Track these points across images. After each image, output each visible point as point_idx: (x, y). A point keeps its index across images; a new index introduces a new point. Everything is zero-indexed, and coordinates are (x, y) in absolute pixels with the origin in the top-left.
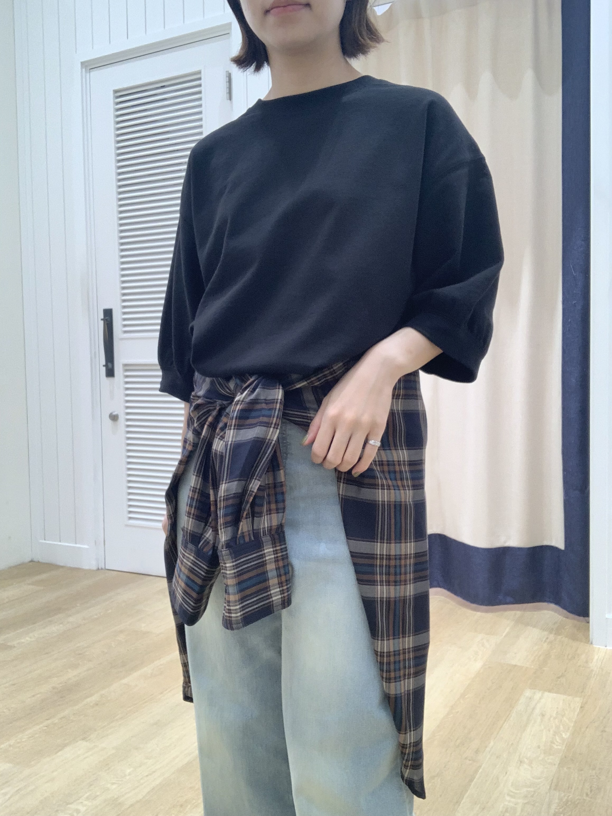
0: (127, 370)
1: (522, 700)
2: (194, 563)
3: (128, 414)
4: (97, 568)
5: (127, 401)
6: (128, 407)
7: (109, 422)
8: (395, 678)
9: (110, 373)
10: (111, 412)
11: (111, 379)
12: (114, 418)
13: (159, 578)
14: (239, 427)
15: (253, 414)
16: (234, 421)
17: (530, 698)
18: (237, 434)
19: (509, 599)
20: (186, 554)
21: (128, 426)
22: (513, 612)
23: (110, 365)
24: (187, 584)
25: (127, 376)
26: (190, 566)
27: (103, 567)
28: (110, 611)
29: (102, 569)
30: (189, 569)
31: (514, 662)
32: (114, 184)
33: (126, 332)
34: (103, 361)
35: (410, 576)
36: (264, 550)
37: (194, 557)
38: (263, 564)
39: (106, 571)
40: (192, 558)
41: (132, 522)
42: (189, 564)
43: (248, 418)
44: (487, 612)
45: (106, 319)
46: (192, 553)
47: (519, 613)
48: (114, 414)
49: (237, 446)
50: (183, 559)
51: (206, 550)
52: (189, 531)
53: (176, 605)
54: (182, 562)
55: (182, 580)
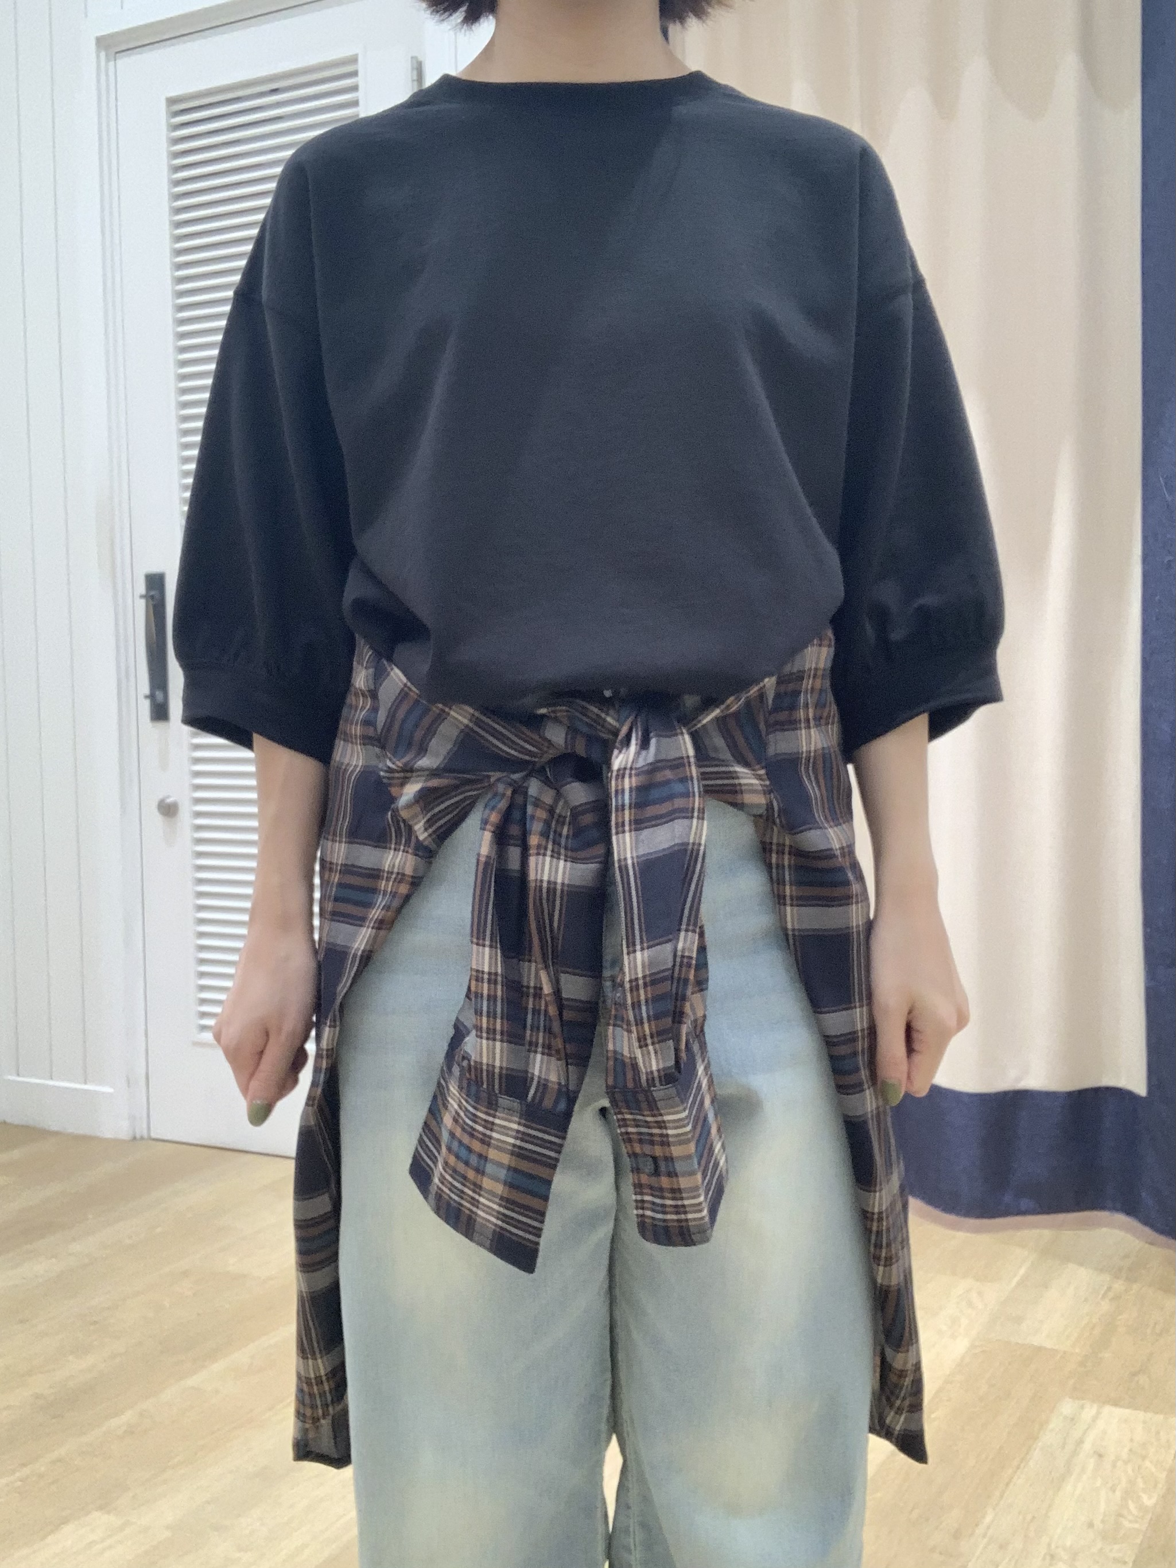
1: (1055, 1423)
2: (523, 1137)
3: (198, 801)
4: (132, 1136)
5: (198, 774)
6: (198, 787)
7: (155, 819)
9: (160, 713)
10: (161, 797)
12: (168, 810)
13: (266, 1158)
14: (638, 824)
15: (654, 793)
16: (627, 813)
17: (1072, 1419)
18: (641, 839)
19: (1025, 1203)
20: (479, 1114)
21: (199, 828)
22: (1035, 1232)
23: (159, 695)
24: (510, 1185)
26: (514, 1146)
27: (145, 1135)
28: (159, 1230)
29: (142, 1138)
30: (512, 1153)
31: (1037, 1341)
32: (168, 302)
34: (145, 688)
37: (519, 1124)
39: (150, 1142)
40: (515, 1126)
42: (512, 1141)
43: (651, 804)
44: (977, 1231)
45: (152, 597)
46: (511, 1115)
47: (1047, 1233)
48: (169, 801)
49: (648, 867)
50: (488, 1132)
51: (548, 1103)
52: (497, 1071)
53: (476, 1236)
54: (486, 1141)
55: (496, 1179)
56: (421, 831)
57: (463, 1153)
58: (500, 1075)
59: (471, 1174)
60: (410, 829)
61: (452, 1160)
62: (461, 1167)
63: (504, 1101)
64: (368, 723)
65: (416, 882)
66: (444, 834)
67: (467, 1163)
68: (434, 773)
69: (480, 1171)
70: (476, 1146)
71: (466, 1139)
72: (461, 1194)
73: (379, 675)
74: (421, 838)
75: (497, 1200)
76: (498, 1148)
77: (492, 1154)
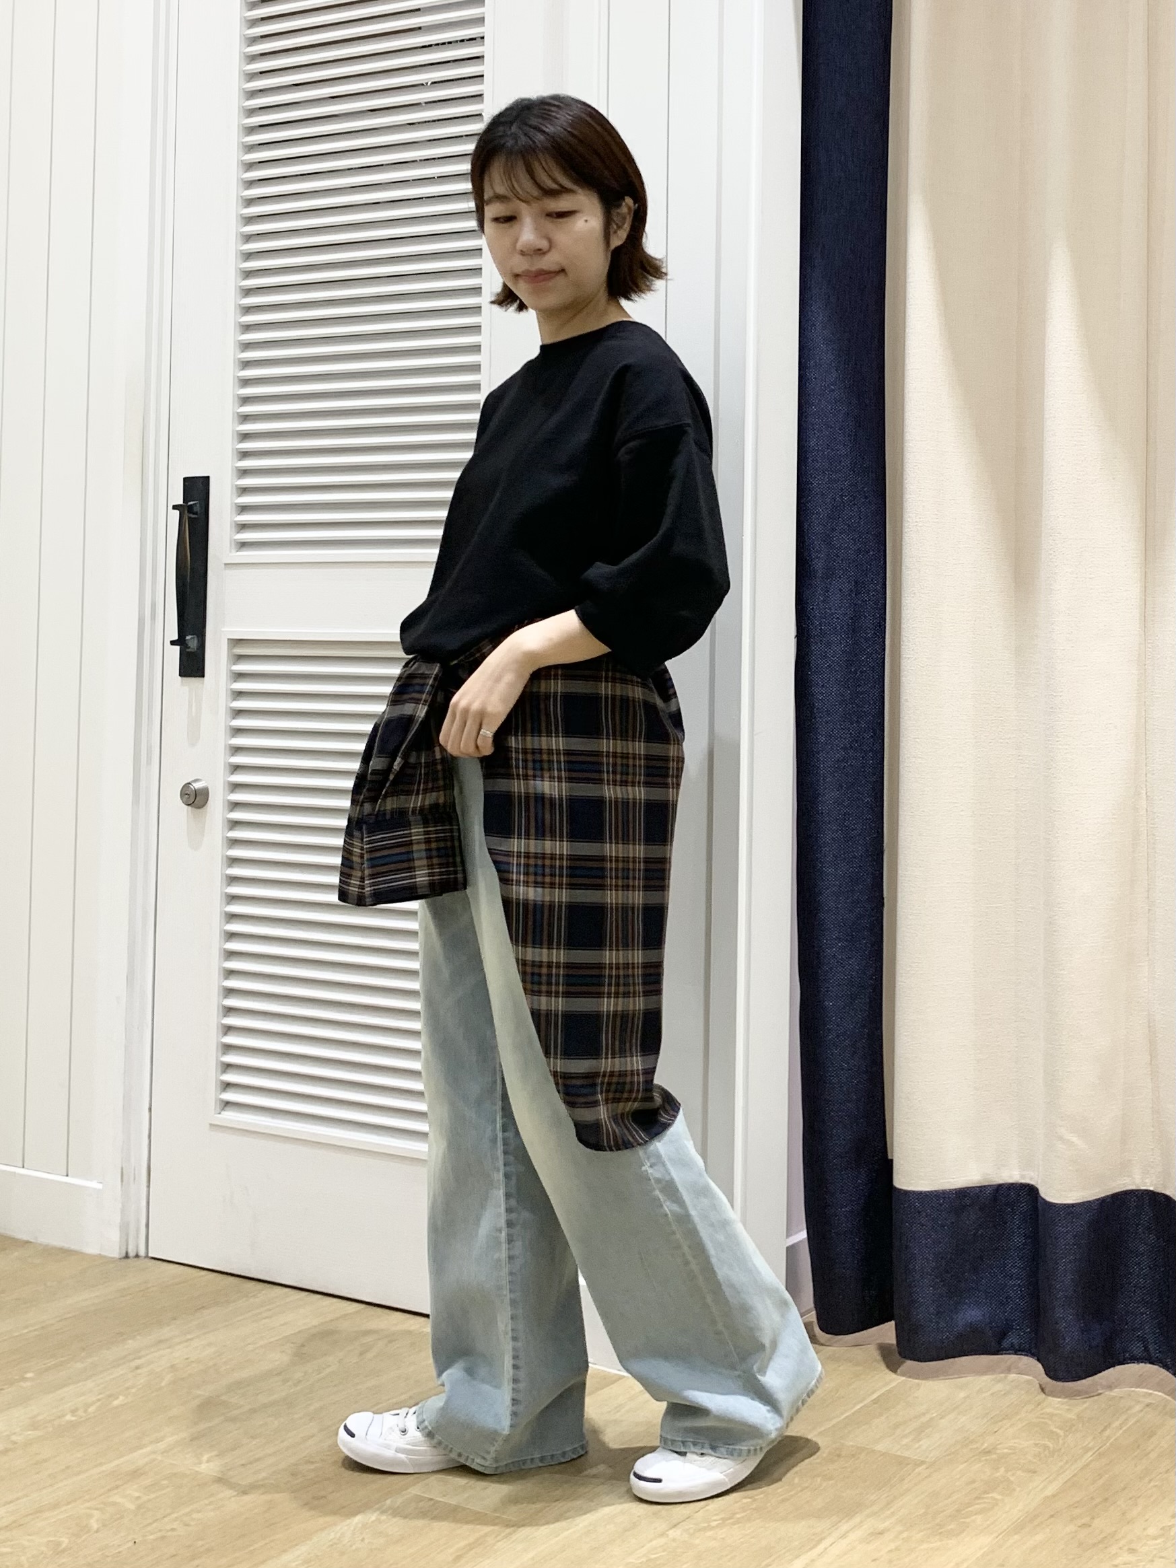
0: (240, 658)
3: (236, 787)
4: (124, 1255)
5: (238, 750)
6: (237, 768)
7: (181, 810)
8: (624, 993)
9: (192, 665)
11: (193, 682)
12: (195, 798)
21: (235, 824)
23: (192, 642)
25: (240, 676)
27: (141, 1250)
29: (136, 1256)
33: (243, 545)
34: (172, 630)
35: (639, 883)
39: (149, 1262)
41: (230, 1116)
45: (190, 507)
48: (197, 786)
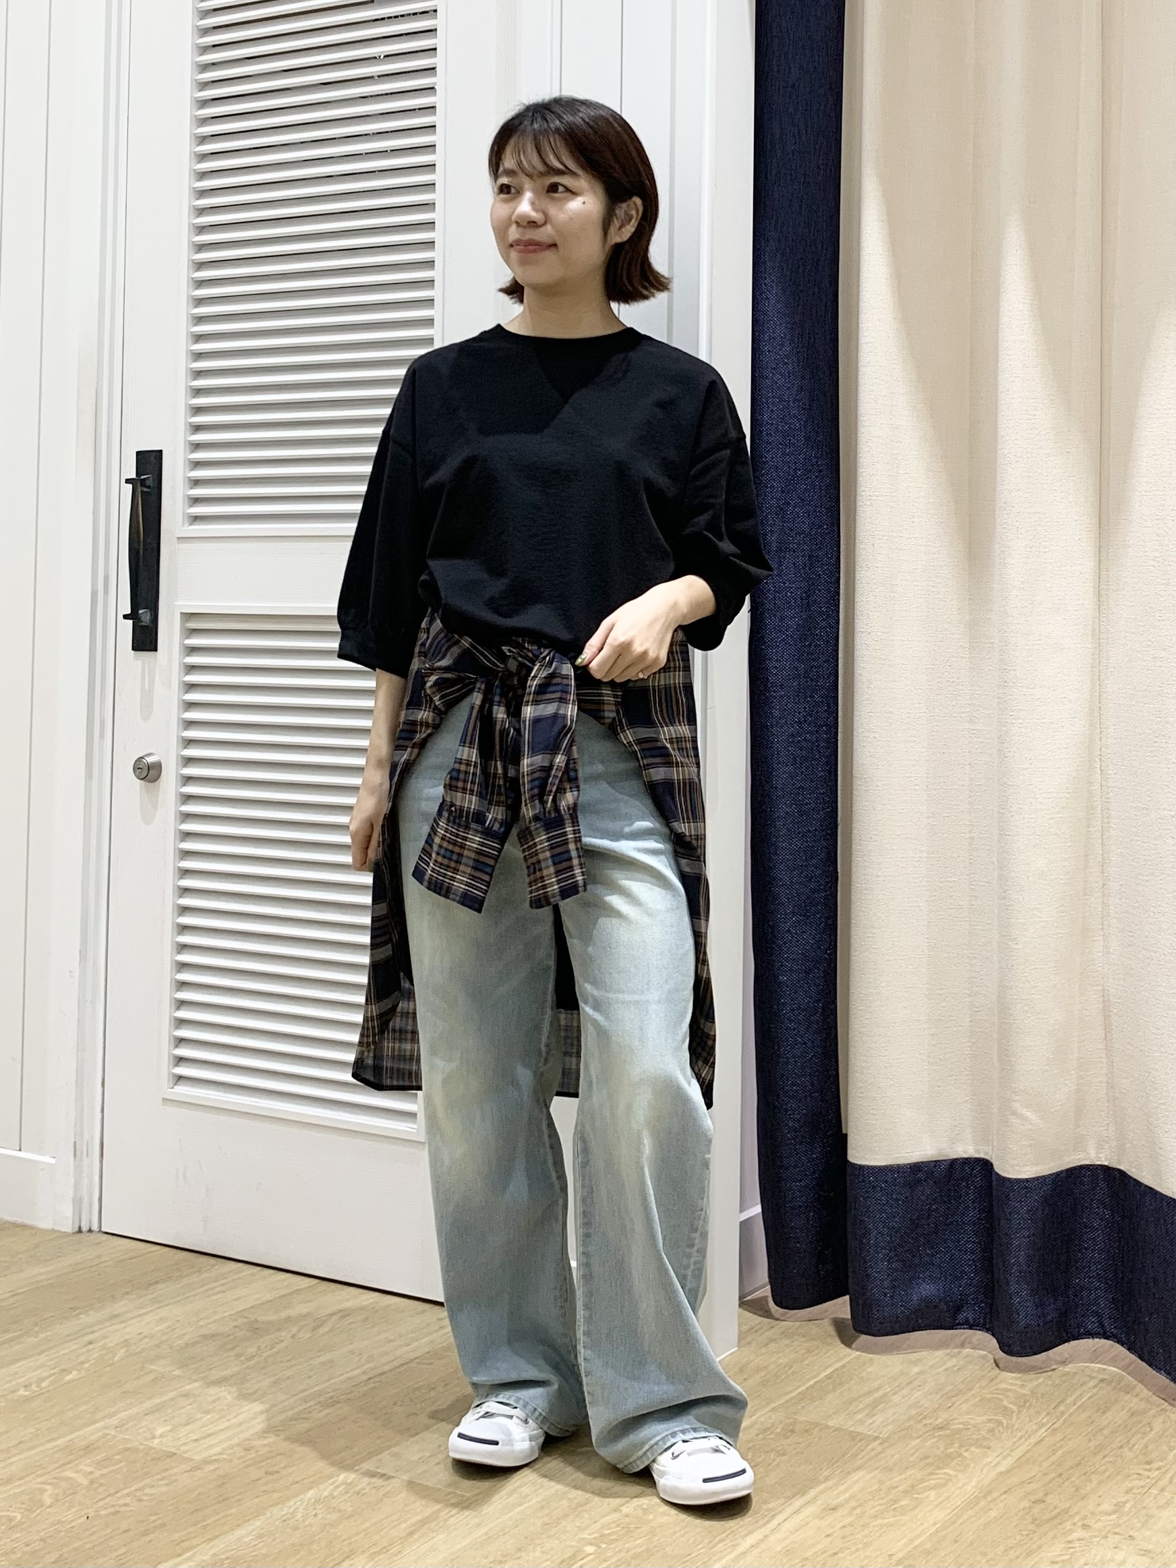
0: (193, 632)
4: (77, 1229)
7: (133, 784)
9: (145, 639)
10: (140, 754)
11: (146, 656)
12: (148, 772)
14: (536, 702)
15: (551, 689)
16: (532, 696)
18: (535, 710)
21: (188, 798)
23: (145, 615)
25: (193, 650)
27: (94, 1225)
29: (90, 1231)
34: (125, 604)
36: (565, 828)
38: (566, 843)
41: (183, 1090)
43: (545, 693)
45: (143, 481)
48: (150, 760)
49: (536, 721)
50: (464, 842)
51: (496, 827)
52: (472, 810)
53: (452, 896)
54: (462, 846)
55: (467, 865)
56: (437, 701)
57: (448, 854)
58: (473, 814)
59: (453, 864)
60: (431, 699)
61: (440, 859)
62: (446, 862)
63: (473, 825)
64: (423, 645)
65: (436, 727)
66: (451, 705)
67: (450, 859)
68: (446, 669)
69: (458, 862)
70: (457, 850)
71: (450, 847)
72: (445, 876)
73: (431, 622)
74: (437, 704)
75: (467, 876)
76: (469, 850)
77: (466, 853)
